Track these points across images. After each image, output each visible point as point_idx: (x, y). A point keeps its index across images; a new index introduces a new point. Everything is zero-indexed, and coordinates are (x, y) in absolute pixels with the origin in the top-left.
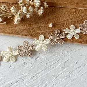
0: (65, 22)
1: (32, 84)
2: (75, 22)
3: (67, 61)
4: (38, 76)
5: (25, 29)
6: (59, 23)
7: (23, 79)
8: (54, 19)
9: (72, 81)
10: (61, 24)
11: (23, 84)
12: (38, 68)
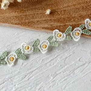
0: (67, 9)
1: (23, 86)
2: (78, 9)
3: (68, 58)
4: (31, 75)
5: (16, 17)
6: (59, 10)
7: (12, 79)
8: (52, 4)
9: (74, 82)
10: (61, 12)
11: (11, 86)
12: (32, 66)
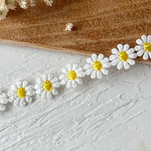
0: (102, 16)
1: (33, 135)
2: (122, 16)
3: (104, 93)
4: (45, 119)
5: (22, 29)
6: (90, 18)
7: (16, 124)
8: (80, 10)
10: (94, 21)
12: (46, 105)
